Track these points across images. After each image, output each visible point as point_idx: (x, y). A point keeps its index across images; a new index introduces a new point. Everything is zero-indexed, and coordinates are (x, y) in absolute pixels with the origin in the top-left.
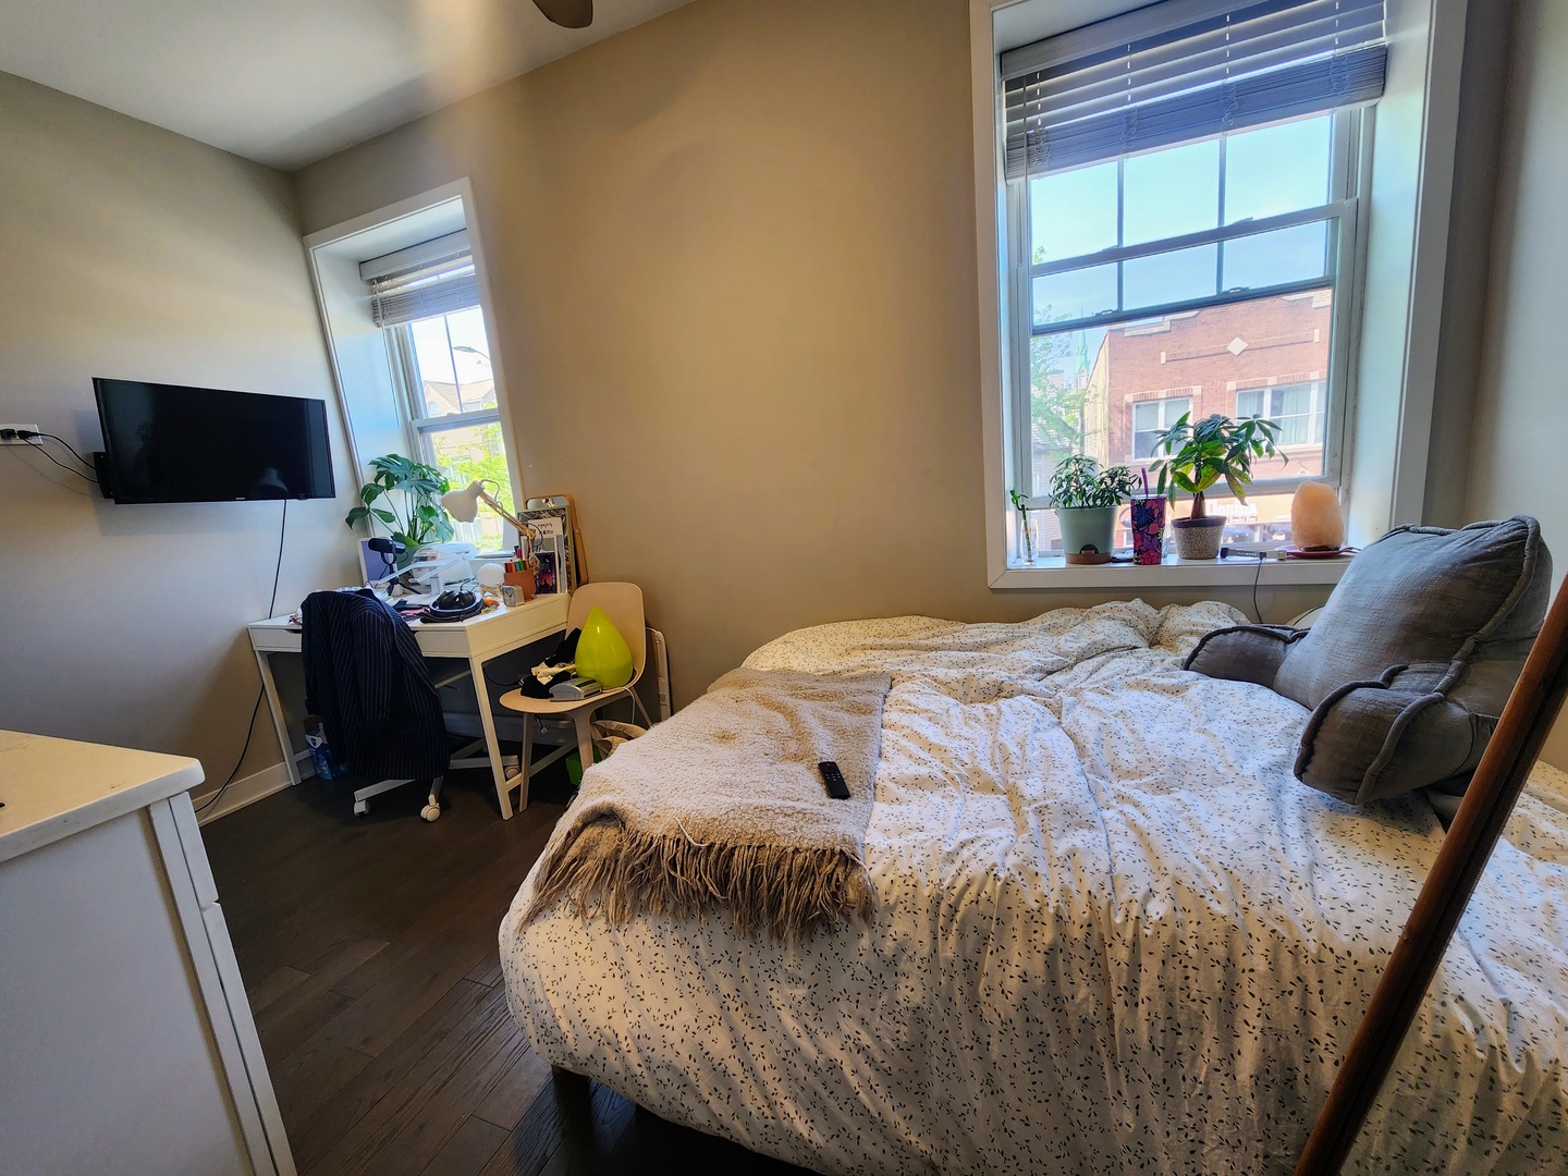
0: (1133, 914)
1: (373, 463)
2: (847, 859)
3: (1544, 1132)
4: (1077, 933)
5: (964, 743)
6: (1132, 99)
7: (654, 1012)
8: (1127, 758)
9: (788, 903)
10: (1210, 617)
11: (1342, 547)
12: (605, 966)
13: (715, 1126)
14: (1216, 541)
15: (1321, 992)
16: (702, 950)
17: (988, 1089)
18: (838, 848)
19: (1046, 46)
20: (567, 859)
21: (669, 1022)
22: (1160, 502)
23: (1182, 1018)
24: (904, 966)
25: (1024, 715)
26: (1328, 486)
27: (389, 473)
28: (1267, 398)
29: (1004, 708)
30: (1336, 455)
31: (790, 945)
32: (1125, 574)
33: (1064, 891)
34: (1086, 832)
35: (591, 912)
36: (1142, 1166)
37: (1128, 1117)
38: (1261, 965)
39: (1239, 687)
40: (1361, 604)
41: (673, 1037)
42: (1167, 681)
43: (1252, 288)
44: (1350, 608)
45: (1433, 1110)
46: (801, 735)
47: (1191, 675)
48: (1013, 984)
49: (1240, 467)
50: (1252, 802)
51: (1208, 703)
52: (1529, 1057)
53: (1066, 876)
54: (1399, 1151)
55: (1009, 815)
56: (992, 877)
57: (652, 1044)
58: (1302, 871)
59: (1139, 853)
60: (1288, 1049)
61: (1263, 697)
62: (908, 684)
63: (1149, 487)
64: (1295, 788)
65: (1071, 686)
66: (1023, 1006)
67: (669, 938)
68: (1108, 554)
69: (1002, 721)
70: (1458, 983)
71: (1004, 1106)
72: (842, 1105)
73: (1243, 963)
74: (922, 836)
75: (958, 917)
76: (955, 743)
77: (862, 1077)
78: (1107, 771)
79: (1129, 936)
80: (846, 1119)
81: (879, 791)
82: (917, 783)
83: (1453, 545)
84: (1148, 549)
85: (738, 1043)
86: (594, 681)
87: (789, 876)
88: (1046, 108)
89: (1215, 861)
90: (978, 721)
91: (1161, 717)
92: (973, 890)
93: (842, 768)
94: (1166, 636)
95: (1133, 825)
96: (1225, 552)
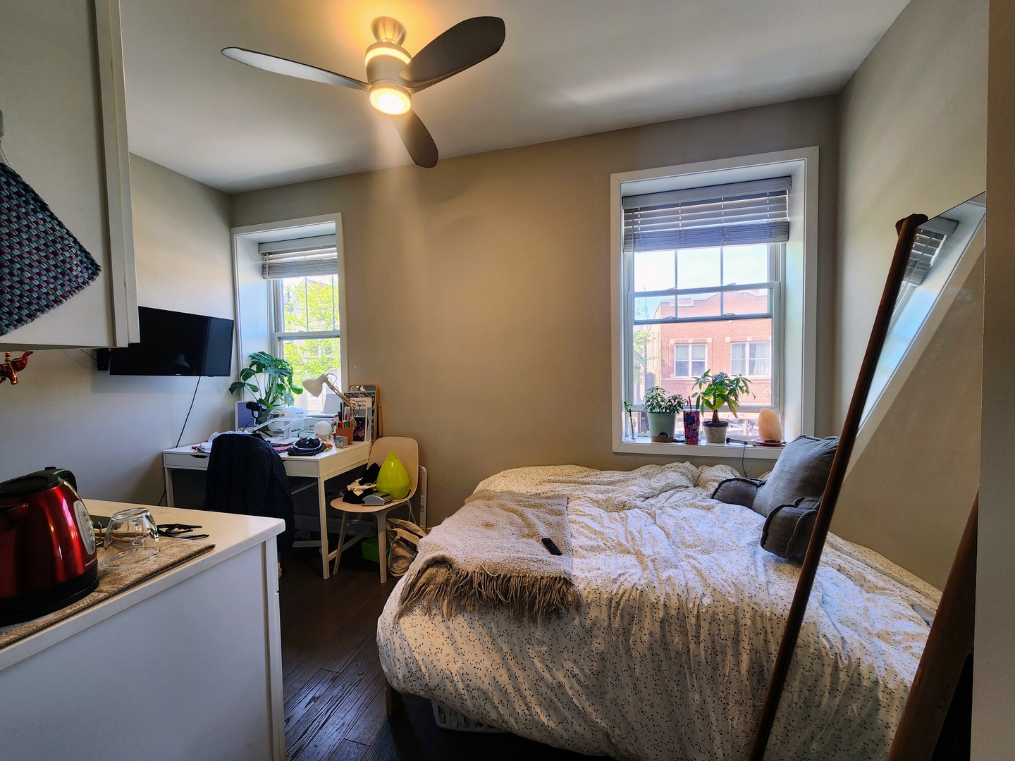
0: (697, 604)
1: (250, 356)
2: (567, 581)
3: (856, 687)
4: (673, 612)
5: (612, 531)
6: (681, 225)
7: (470, 661)
8: (689, 539)
9: (539, 603)
10: (723, 473)
11: (782, 441)
12: (442, 639)
13: (500, 721)
14: (724, 434)
15: (772, 632)
16: (494, 630)
17: (634, 692)
18: (563, 576)
19: (643, 198)
20: (419, 584)
21: (478, 666)
22: (697, 413)
23: (718, 648)
24: (595, 632)
25: (638, 518)
26: (773, 411)
27: (260, 363)
28: (747, 348)
29: (628, 514)
30: (777, 396)
31: (539, 625)
32: (680, 448)
33: (667, 594)
34: (674, 570)
35: (434, 612)
36: (703, 719)
37: (697, 696)
38: (749, 623)
39: (737, 508)
40: (786, 470)
41: (480, 674)
42: (704, 504)
43: (736, 314)
44: (782, 471)
45: (816, 681)
46: (529, 525)
47: (714, 501)
48: (646, 638)
49: (734, 399)
50: (744, 558)
51: (723, 515)
52: (849, 657)
53: (667, 588)
54: (804, 699)
55: (638, 563)
56: (635, 589)
57: (470, 677)
58: (764, 584)
59: (698, 579)
60: (760, 656)
61: (747, 512)
62: (578, 501)
63: (692, 404)
64: (762, 552)
65: (658, 505)
66: (651, 648)
67: (476, 624)
68: (672, 438)
69: (629, 521)
70: (824, 630)
71: (642, 699)
72: (565, 706)
73: (742, 622)
74: (600, 572)
75: (620, 608)
76: (607, 531)
77: (574, 690)
78: (680, 545)
79: (695, 613)
80: (566, 713)
81: (574, 553)
82: (592, 549)
83: (820, 446)
84: (692, 437)
85: (512, 677)
86: (388, 495)
87: (540, 590)
88: (643, 223)
89: (729, 581)
90: (616, 520)
91: (703, 521)
92: (627, 595)
93: (554, 540)
94: (702, 482)
95: (695, 567)
96: (728, 440)
